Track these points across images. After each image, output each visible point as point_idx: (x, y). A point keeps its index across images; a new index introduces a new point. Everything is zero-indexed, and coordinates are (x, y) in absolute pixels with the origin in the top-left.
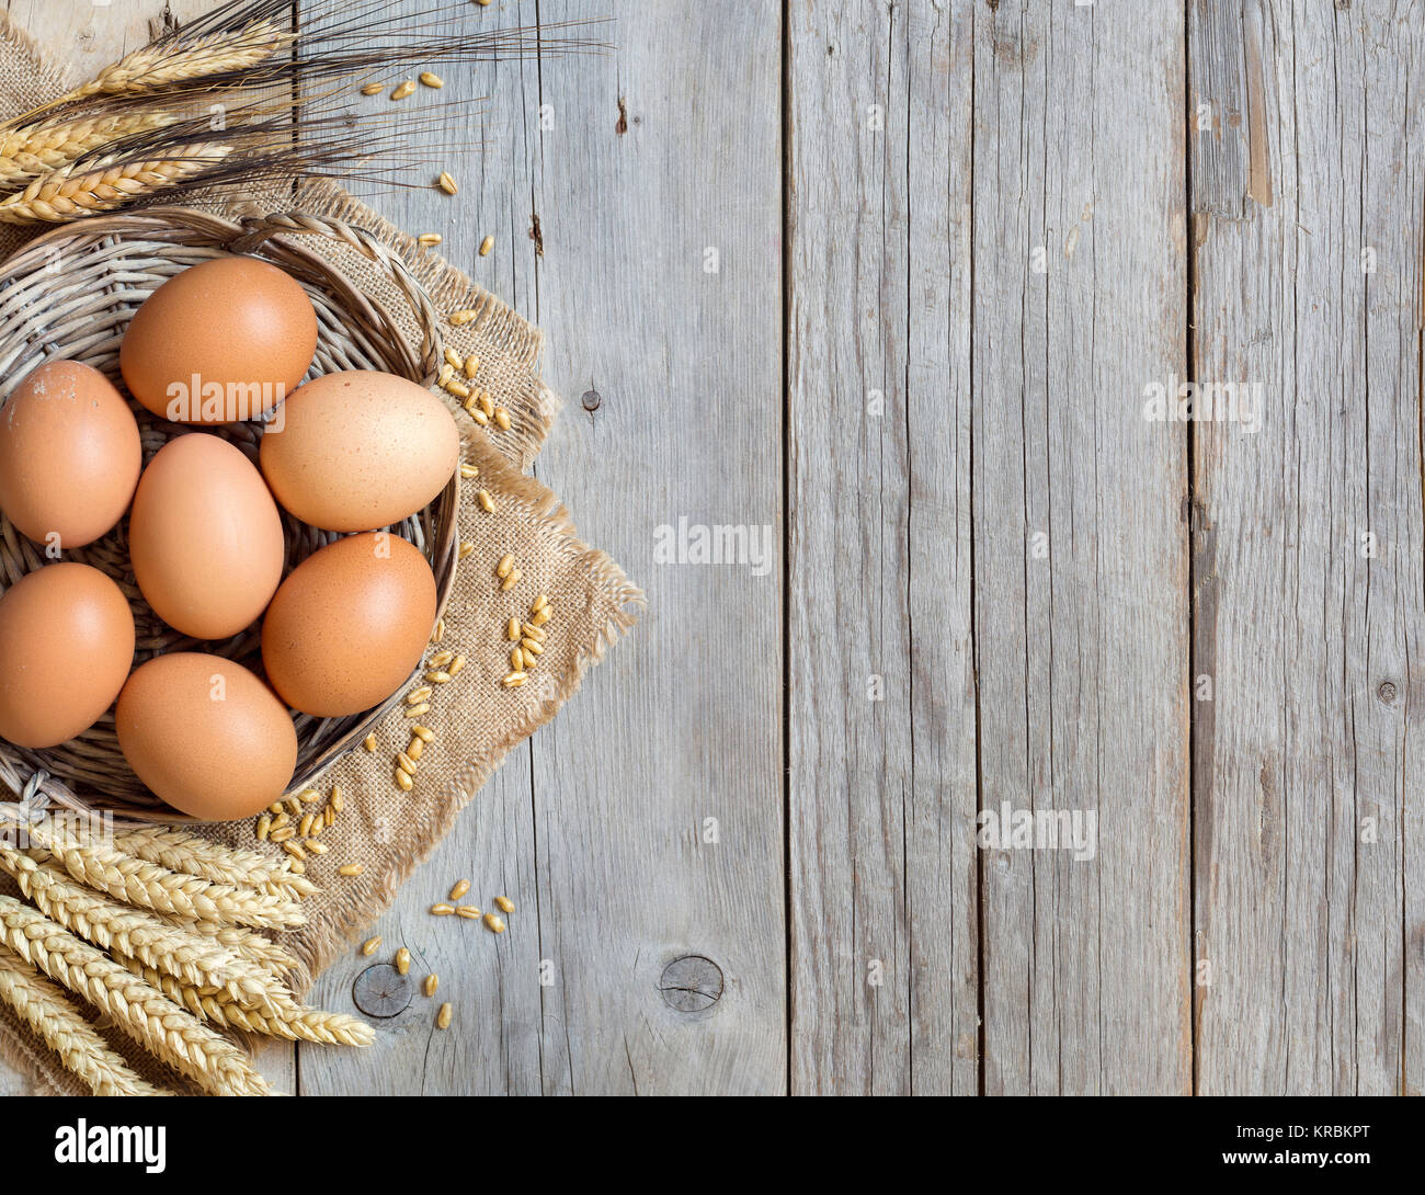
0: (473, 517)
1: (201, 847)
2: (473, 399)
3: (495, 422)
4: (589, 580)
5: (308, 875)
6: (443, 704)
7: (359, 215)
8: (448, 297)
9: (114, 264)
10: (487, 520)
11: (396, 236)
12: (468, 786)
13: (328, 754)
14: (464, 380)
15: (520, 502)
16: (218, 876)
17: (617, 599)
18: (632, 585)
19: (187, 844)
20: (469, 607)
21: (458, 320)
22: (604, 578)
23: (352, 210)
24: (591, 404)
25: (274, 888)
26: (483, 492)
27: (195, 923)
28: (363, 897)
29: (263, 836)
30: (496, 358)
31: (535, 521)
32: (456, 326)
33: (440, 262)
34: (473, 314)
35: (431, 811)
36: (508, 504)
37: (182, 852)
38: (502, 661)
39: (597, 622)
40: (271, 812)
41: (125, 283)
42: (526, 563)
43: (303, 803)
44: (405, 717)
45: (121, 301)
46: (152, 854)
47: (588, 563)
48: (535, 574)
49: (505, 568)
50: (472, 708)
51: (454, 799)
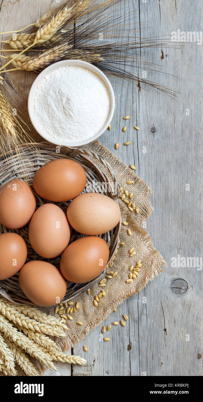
0: (125, 236)
1: (39, 313)
2: (130, 204)
3: (135, 211)
4: (153, 258)
5: (67, 324)
6: (109, 284)
7: (106, 151)
8: (128, 176)
9: (37, 155)
10: (129, 237)
11: (116, 158)
12: (112, 308)
13: (75, 293)
14: (129, 199)
15: (138, 234)
16: (42, 321)
17: (159, 264)
18: (164, 261)
19: (35, 311)
20: (120, 259)
21: (129, 183)
22: (157, 258)
23: (104, 150)
24: (153, 131)
25: (57, 326)
26: (129, 230)
27: (34, 333)
28: (80, 333)
29: (56, 312)
30: (138, 194)
31: (142, 239)
32: (128, 184)
33: (126, 167)
34: (133, 182)
35: (101, 313)
36: (135, 234)
37: (33, 313)
38: (127, 275)
39: (153, 269)
40: (59, 306)
41: (40, 161)
42: (138, 250)
43: (68, 305)
44: (99, 286)
45: (38, 165)
46: (25, 312)
47: (153, 253)
48: (139, 254)
49: (131, 250)
50: (116, 287)
51: (108, 310)
